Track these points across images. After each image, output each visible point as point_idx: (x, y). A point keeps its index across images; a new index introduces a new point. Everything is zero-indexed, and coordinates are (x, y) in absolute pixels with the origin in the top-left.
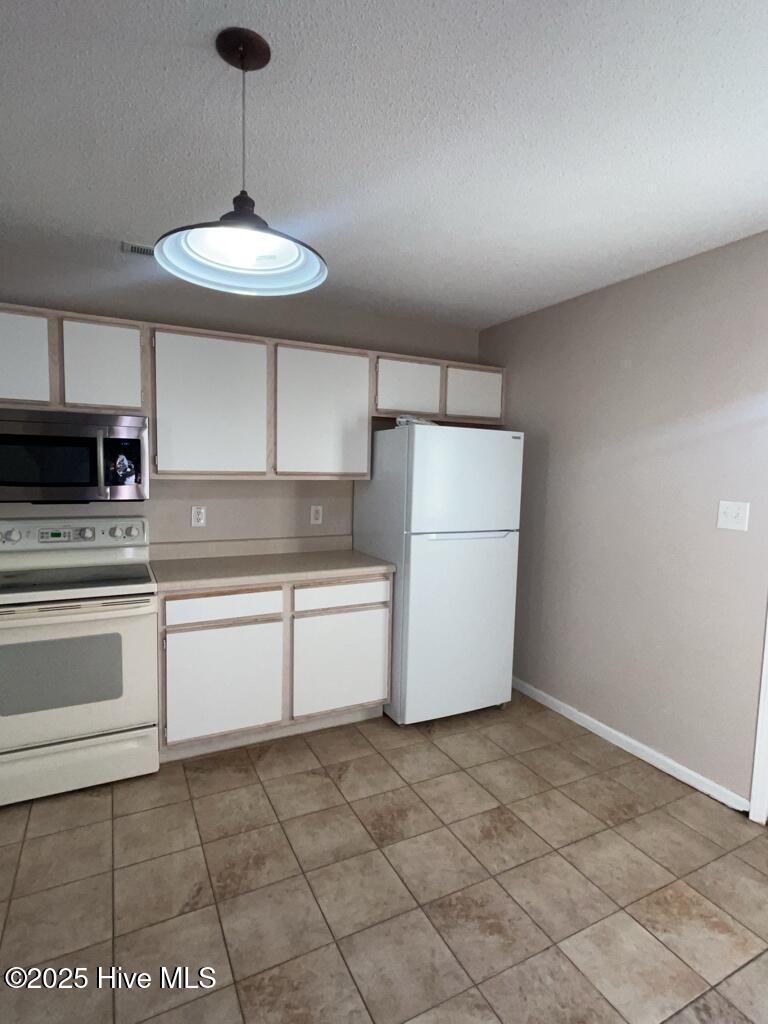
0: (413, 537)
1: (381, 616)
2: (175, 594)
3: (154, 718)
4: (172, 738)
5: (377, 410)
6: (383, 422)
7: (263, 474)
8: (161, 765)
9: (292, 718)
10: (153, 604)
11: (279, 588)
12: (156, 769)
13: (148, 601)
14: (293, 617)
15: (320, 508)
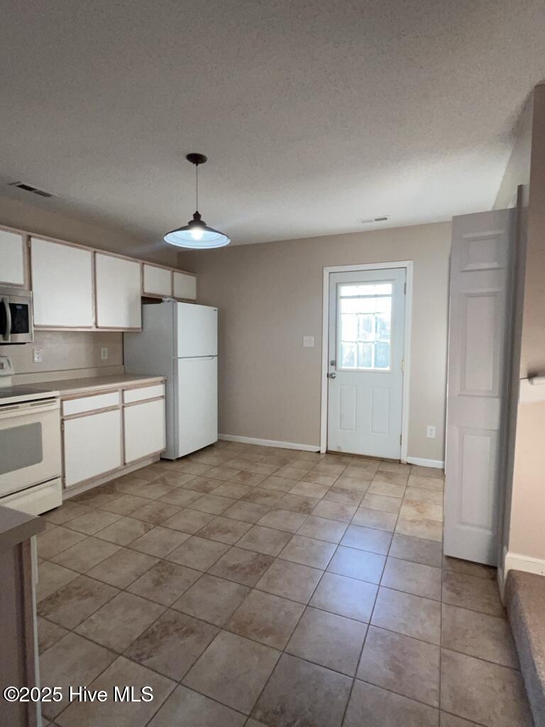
0: (179, 360)
1: (161, 404)
2: (68, 397)
3: (59, 473)
4: (68, 484)
5: (144, 293)
6: (147, 300)
7: (90, 327)
8: (63, 501)
9: (125, 464)
10: (57, 405)
11: (116, 391)
12: (60, 503)
13: (54, 402)
14: (123, 407)
15: (106, 349)
